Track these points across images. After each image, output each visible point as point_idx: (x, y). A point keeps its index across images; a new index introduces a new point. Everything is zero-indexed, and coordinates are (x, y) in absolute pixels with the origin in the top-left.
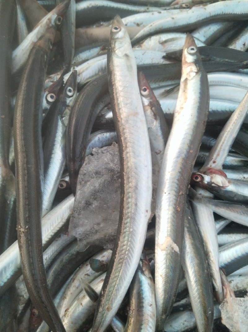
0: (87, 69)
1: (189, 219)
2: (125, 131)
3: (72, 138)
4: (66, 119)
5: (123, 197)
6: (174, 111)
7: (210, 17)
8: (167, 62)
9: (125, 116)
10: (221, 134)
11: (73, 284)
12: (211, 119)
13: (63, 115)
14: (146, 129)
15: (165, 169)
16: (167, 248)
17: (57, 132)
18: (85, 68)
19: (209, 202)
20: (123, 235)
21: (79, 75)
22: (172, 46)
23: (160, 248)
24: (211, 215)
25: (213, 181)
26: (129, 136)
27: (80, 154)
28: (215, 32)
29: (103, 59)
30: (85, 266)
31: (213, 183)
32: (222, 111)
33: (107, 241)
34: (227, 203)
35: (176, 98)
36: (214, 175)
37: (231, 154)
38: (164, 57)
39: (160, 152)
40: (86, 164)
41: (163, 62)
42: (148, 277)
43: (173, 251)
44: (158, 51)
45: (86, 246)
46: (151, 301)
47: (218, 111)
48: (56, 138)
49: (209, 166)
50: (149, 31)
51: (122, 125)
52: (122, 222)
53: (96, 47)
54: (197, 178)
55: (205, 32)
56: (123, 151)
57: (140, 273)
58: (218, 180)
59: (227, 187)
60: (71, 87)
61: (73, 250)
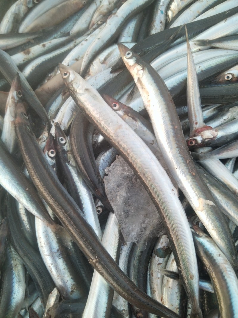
0: (63, 116)
1: (206, 176)
2: (120, 143)
3: (86, 173)
4: (72, 162)
5: (150, 191)
6: (144, 106)
7: (124, 19)
8: (116, 74)
9: (113, 133)
10: (188, 100)
11: (153, 278)
12: (174, 95)
13: (68, 160)
14: (134, 133)
15: (165, 151)
16: (204, 207)
17: (72, 175)
18: (62, 116)
19: (212, 154)
20: (168, 218)
21: (60, 124)
22: (112, 60)
23: (199, 210)
24: (219, 162)
25: (204, 137)
26: (125, 145)
27: (98, 180)
28: (134, 28)
29: (70, 101)
30: (153, 259)
31: (206, 139)
32: (178, 84)
33: (158, 231)
34: (225, 147)
35: (140, 95)
36: (202, 132)
37: (204, 109)
38: (112, 72)
39: (154, 141)
40: (107, 185)
41: (113, 76)
42: (204, 236)
43: (210, 206)
44: (104, 70)
45: (144, 244)
46: (217, 252)
47: (175, 86)
48: (74, 180)
49: (194, 129)
50: (88, 59)
51: (115, 140)
52: (160, 210)
53: (58, 96)
54: (191, 143)
55: (128, 33)
56: (128, 158)
57: (197, 238)
58: (208, 134)
59: (217, 135)
60: (61, 136)
61: (137, 252)
